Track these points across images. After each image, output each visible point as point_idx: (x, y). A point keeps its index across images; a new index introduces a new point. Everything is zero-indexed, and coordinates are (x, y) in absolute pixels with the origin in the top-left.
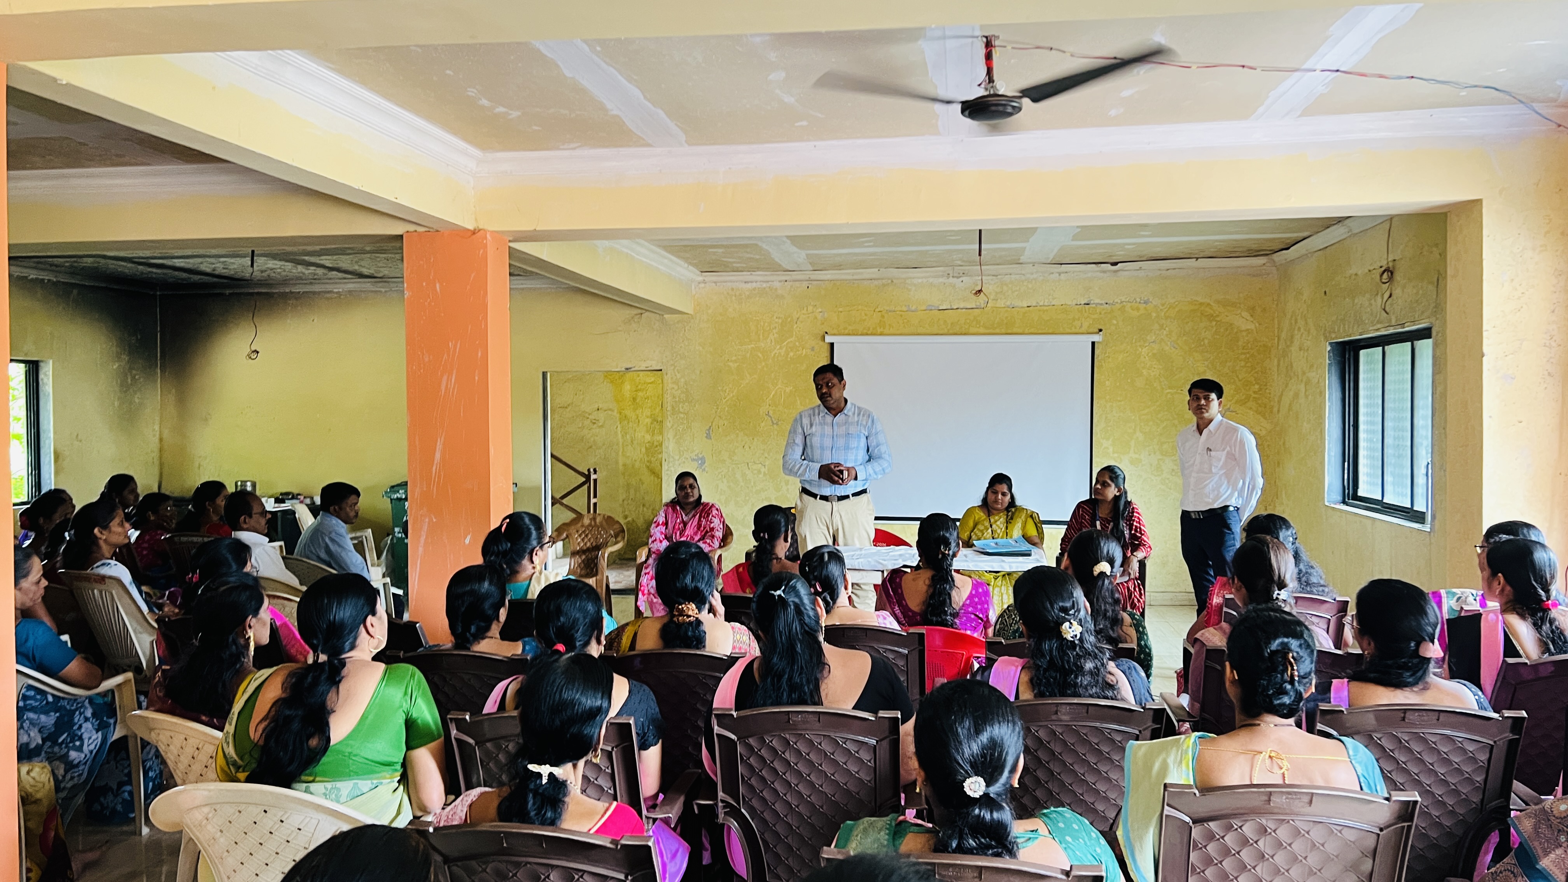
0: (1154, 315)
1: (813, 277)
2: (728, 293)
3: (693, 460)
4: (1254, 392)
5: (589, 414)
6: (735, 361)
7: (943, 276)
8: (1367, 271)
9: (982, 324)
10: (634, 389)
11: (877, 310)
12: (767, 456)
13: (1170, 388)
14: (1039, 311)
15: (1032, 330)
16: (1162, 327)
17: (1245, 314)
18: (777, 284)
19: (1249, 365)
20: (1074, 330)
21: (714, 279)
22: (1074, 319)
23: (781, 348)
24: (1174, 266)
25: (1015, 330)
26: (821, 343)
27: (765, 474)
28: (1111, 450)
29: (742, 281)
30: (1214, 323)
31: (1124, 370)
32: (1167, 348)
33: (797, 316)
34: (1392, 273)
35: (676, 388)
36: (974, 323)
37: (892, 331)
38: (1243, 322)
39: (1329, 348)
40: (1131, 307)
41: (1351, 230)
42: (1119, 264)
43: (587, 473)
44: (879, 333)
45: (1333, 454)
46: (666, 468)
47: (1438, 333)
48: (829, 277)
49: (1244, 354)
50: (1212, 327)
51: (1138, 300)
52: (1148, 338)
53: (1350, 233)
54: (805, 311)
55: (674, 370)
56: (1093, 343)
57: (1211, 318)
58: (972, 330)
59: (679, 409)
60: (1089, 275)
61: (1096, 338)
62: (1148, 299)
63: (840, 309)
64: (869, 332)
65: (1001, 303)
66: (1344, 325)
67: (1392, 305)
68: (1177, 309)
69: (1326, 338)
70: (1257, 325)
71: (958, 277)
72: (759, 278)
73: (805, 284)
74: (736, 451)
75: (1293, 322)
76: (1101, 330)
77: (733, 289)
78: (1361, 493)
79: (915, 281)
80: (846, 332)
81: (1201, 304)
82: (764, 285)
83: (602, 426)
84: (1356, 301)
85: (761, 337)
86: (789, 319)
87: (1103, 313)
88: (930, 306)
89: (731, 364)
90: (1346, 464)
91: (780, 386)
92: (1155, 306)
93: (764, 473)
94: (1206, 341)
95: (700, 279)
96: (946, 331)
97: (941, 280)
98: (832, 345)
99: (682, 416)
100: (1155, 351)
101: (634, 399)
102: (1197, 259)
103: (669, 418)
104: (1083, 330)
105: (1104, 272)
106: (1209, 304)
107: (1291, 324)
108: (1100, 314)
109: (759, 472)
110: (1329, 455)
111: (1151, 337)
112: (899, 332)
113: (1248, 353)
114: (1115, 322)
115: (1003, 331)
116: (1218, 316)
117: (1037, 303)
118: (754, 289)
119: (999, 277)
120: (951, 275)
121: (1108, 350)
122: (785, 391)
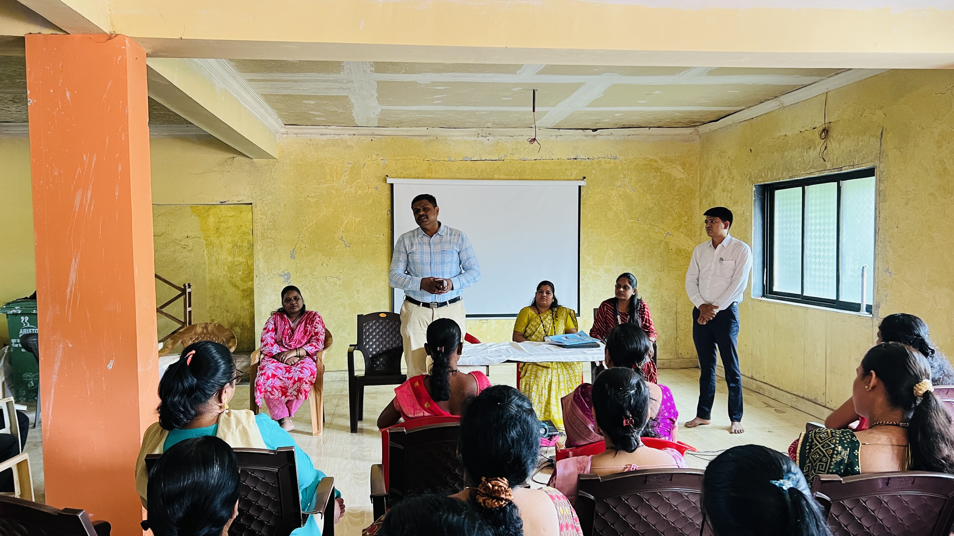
0: (620, 167)
1: (376, 132)
2: (307, 143)
3: (280, 276)
4: (685, 222)
5: (180, 241)
6: (314, 197)
7: (474, 135)
8: (798, 132)
9: (503, 172)
10: (218, 221)
11: (426, 159)
12: (341, 271)
13: (631, 219)
14: (543, 163)
15: (538, 177)
16: (625, 176)
17: (679, 168)
18: (347, 137)
19: (681, 202)
20: (566, 178)
21: (296, 131)
22: (566, 170)
23: (351, 187)
24: (633, 133)
25: (526, 177)
26: (383, 184)
27: (340, 286)
28: (592, 262)
29: (318, 134)
30: (659, 174)
31: (600, 206)
32: (628, 191)
33: (364, 163)
34: (827, 132)
35: (265, 218)
36: (497, 171)
37: (437, 176)
38: (677, 172)
39: (754, 189)
40: (605, 161)
41: (782, 104)
42: (598, 130)
43: (183, 288)
44: (427, 176)
46: (257, 282)
47: (882, 172)
48: (388, 133)
49: (678, 195)
50: (658, 176)
51: (610, 156)
52: (616, 184)
53: (781, 106)
54: (369, 159)
55: (262, 203)
56: (580, 187)
57: (657, 170)
58: (496, 176)
59: (267, 235)
60: (577, 138)
61: (582, 183)
62: (616, 156)
63: (398, 158)
64: (420, 176)
65: (516, 157)
66: (772, 172)
67: (827, 154)
68: (635, 164)
69: (753, 183)
70: (687, 175)
71: (485, 137)
72: (333, 132)
73: (369, 138)
74: (316, 268)
75: (717, 173)
76: (584, 178)
77: (310, 140)
78: (776, 289)
79: (454, 138)
80: (402, 176)
81: (651, 160)
82: (337, 137)
83: (191, 250)
84: (786, 154)
85: (335, 178)
86: (357, 165)
87: (586, 165)
88: (465, 157)
89: (310, 199)
90: (765, 269)
91: (350, 217)
92: (621, 161)
93: (340, 284)
94: (654, 186)
95: (284, 130)
96: (477, 177)
97: (473, 138)
98: (392, 185)
99: (270, 240)
100: (621, 193)
101: (218, 229)
102: (650, 127)
103: (259, 243)
104: (572, 178)
105: (587, 136)
106: (656, 160)
107: (714, 174)
108: (584, 166)
109: (335, 284)
111: (618, 183)
112: (442, 177)
113: (681, 194)
114: (594, 172)
115: (518, 177)
116: (661, 169)
117: (541, 157)
118: (329, 140)
119: (514, 137)
120: (480, 135)
121: (590, 192)
122: (355, 220)
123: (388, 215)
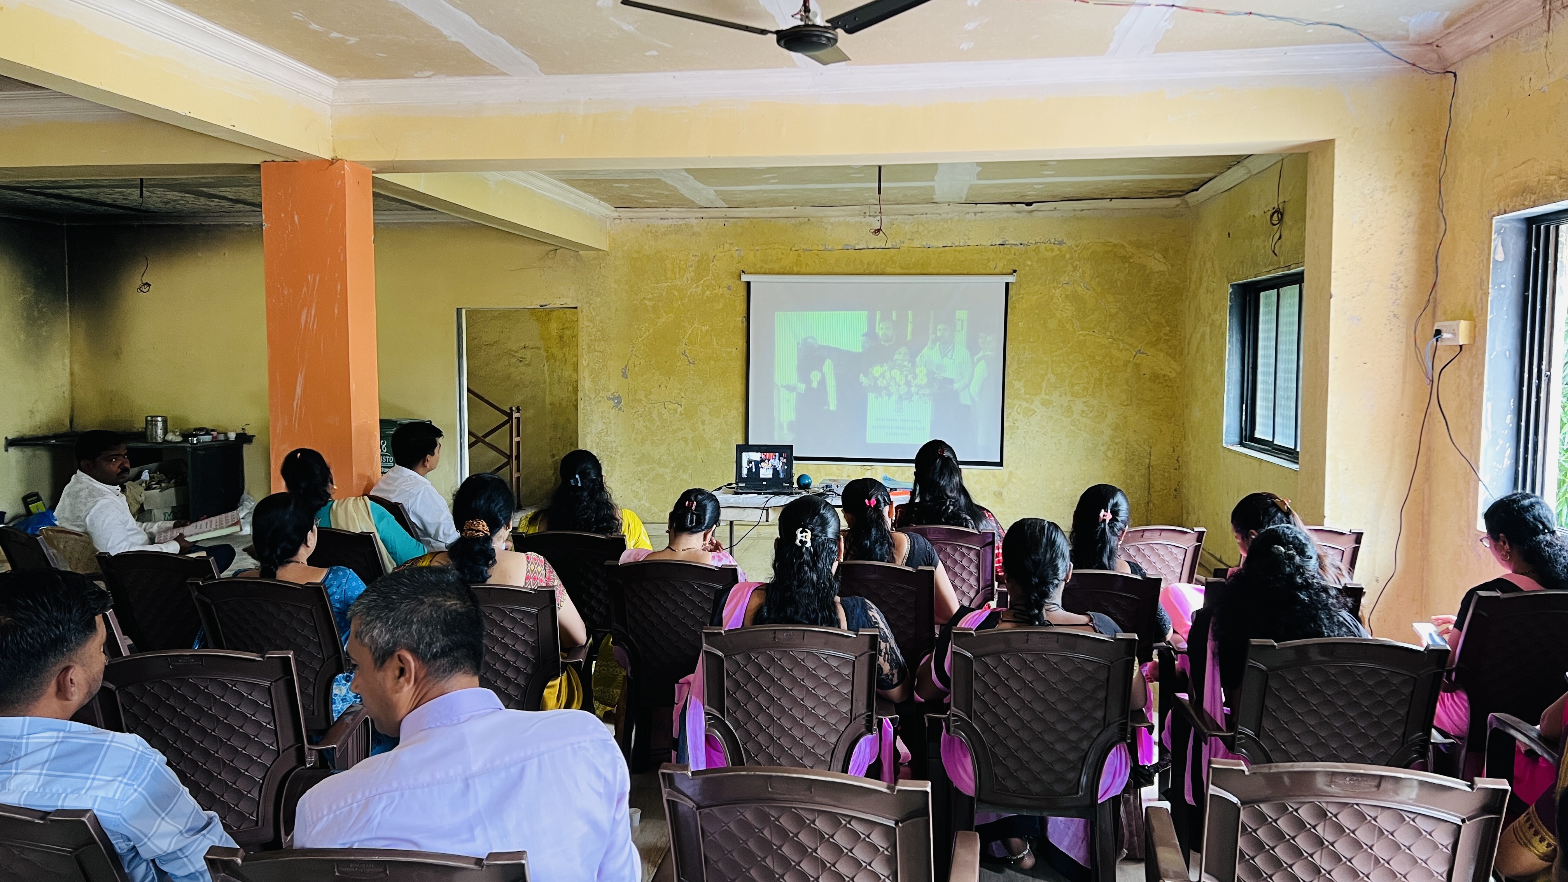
0: (1068, 256)
1: (729, 214)
2: (644, 230)
3: (609, 399)
4: (1165, 334)
5: (516, 352)
6: (650, 300)
7: (859, 215)
8: (1260, 212)
9: (897, 264)
10: (561, 327)
11: (794, 249)
12: (682, 394)
13: (1083, 329)
14: (955, 251)
15: (948, 271)
16: (1075, 268)
17: (1158, 256)
18: (693, 221)
19: (1160, 306)
20: (988, 271)
21: (630, 215)
22: (989, 260)
23: (697, 286)
24: (1090, 207)
25: (931, 270)
26: (738, 282)
27: (681, 414)
28: (1023, 391)
29: (657, 218)
30: (1127, 265)
31: (1037, 312)
32: (1079, 289)
33: (714, 255)
34: (1282, 215)
35: (592, 326)
36: (890, 263)
37: (808, 270)
38: (1156, 264)
39: (1230, 291)
40: (1046, 247)
41: (1250, 171)
42: (1034, 205)
43: (509, 411)
44: (795, 272)
45: (1231, 396)
46: (582, 406)
48: (745, 215)
49: (1156, 295)
50: (1125, 268)
51: (1053, 241)
52: (1062, 279)
53: (1249, 175)
54: (721, 249)
55: (589, 307)
56: (1007, 284)
57: (1125, 259)
58: (889, 270)
59: (594, 348)
60: (1005, 215)
61: (1010, 279)
62: (1063, 240)
63: (757, 248)
64: (786, 272)
65: (917, 243)
66: (1243, 267)
67: (1280, 247)
68: (1090, 251)
69: (1228, 280)
70: (1170, 267)
71: (867, 217)
72: (675, 215)
73: (722, 222)
74: (652, 390)
75: (1202, 263)
76: (1015, 271)
77: (648, 226)
78: (1257, 435)
79: (832, 220)
80: (763, 271)
81: (1115, 245)
82: (681, 222)
83: (528, 365)
84: (1253, 243)
85: (677, 275)
86: (706, 257)
87: (1017, 254)
88: (846, 245)
89: (647, 302)
90: (1244, 405)
91: (696, 325)
92: (1070, 247)
93: (681, 412)
94: (1119, 284)
95: (616, 215)
96: (862, 271)
97: (857, 219)
98: (748, 284)
99: (597, 354)
100: (1068, 293)
101: (561, 337)
102: (1111, 199)
103: (585, 357)
104: (996, 271)
105: (1019, 212)
106: (1122, 246)
107: (1200, 266)
108: (1015, 254)
109: (675, 411)
110: (1228, 397)
111: (1065, 278)
112: (815, 272)
113: (1160, 295)
114: (1029, 263)
115: (919, 271)
116: (1130, 257)
117: (953, 243)
118: (670, 226)
119: (915, 216)
120: (868, 214)
121: (1022, 291)
122: (701, 330)
123: (743, 322)
